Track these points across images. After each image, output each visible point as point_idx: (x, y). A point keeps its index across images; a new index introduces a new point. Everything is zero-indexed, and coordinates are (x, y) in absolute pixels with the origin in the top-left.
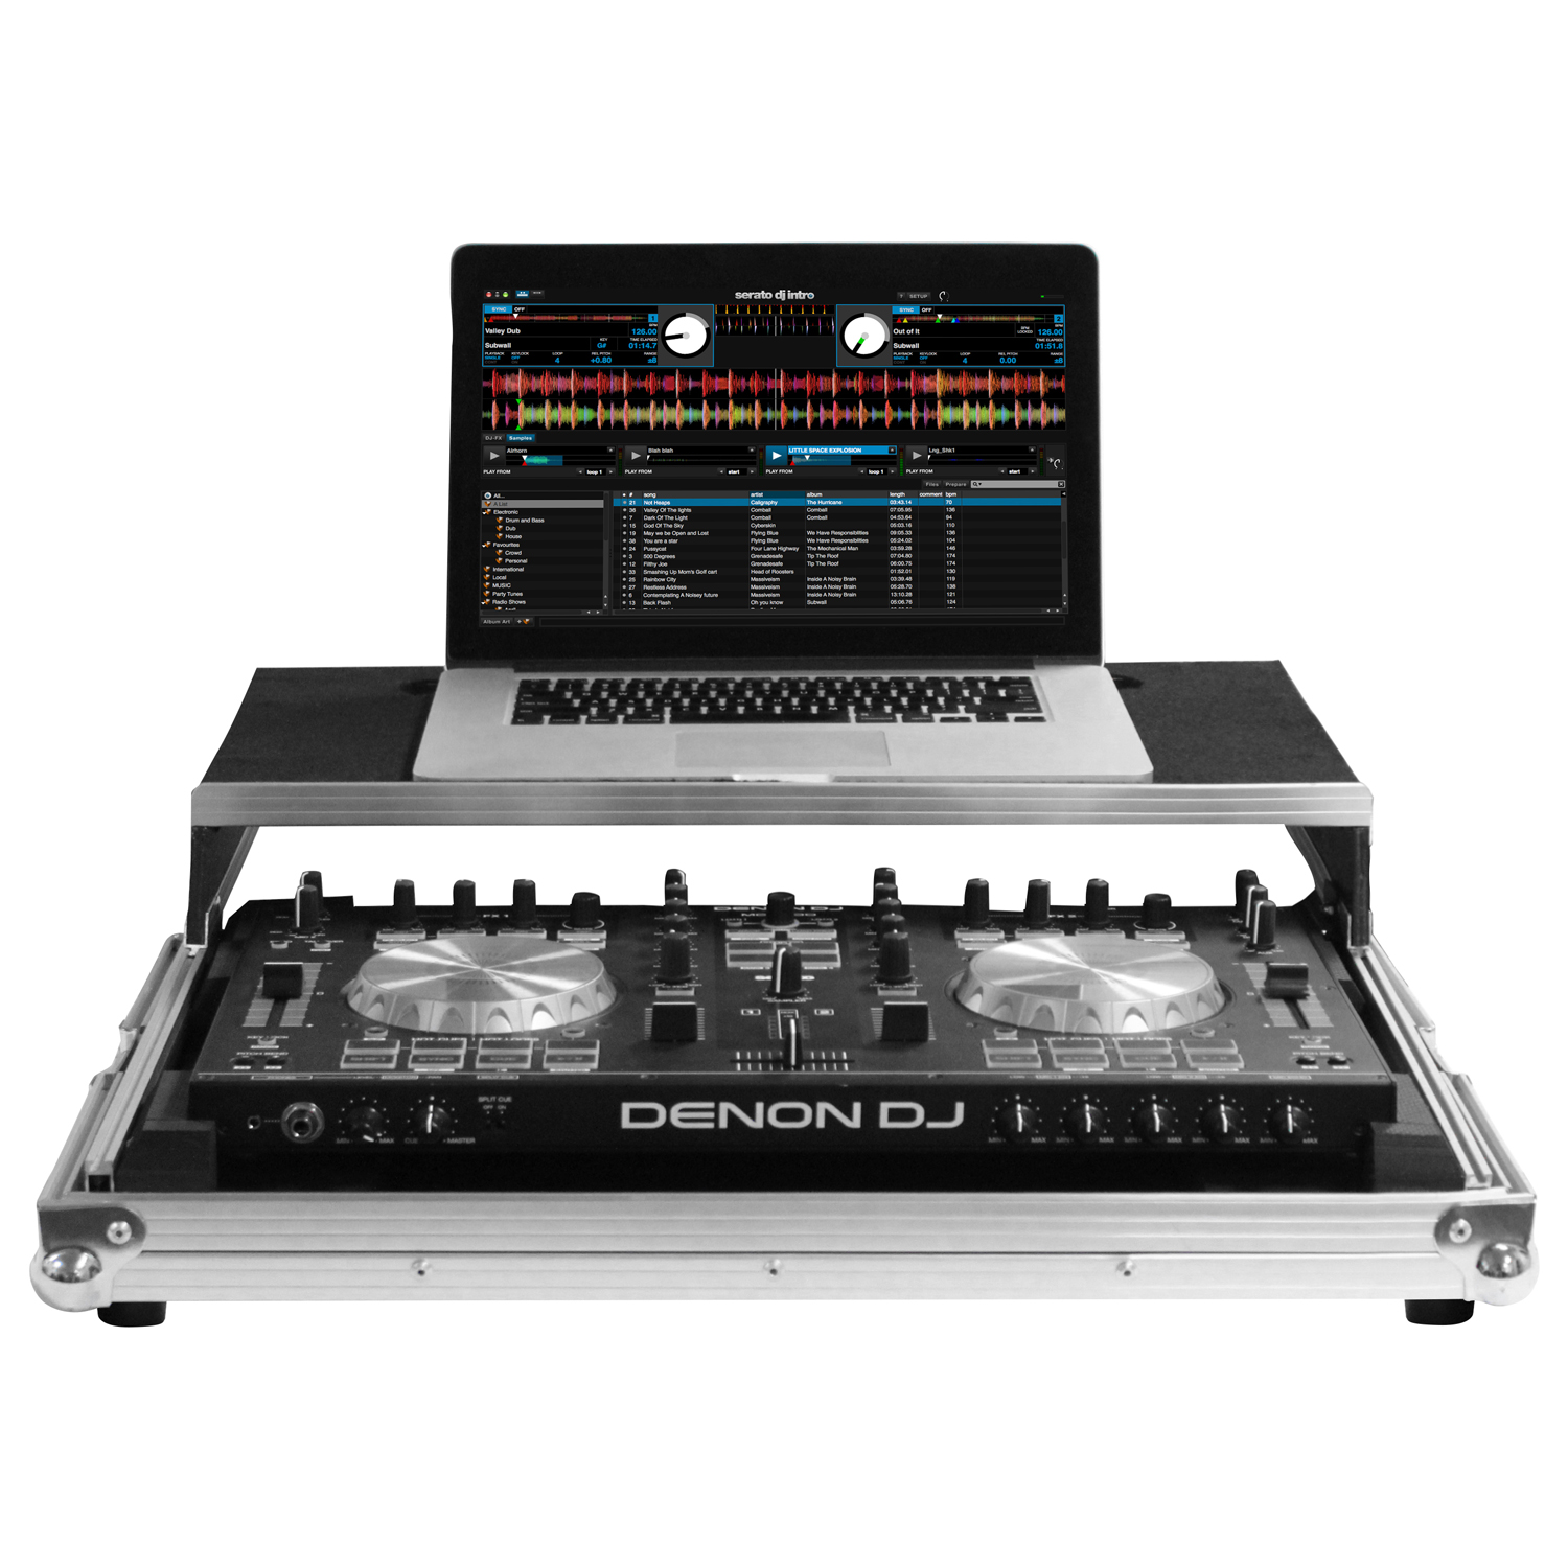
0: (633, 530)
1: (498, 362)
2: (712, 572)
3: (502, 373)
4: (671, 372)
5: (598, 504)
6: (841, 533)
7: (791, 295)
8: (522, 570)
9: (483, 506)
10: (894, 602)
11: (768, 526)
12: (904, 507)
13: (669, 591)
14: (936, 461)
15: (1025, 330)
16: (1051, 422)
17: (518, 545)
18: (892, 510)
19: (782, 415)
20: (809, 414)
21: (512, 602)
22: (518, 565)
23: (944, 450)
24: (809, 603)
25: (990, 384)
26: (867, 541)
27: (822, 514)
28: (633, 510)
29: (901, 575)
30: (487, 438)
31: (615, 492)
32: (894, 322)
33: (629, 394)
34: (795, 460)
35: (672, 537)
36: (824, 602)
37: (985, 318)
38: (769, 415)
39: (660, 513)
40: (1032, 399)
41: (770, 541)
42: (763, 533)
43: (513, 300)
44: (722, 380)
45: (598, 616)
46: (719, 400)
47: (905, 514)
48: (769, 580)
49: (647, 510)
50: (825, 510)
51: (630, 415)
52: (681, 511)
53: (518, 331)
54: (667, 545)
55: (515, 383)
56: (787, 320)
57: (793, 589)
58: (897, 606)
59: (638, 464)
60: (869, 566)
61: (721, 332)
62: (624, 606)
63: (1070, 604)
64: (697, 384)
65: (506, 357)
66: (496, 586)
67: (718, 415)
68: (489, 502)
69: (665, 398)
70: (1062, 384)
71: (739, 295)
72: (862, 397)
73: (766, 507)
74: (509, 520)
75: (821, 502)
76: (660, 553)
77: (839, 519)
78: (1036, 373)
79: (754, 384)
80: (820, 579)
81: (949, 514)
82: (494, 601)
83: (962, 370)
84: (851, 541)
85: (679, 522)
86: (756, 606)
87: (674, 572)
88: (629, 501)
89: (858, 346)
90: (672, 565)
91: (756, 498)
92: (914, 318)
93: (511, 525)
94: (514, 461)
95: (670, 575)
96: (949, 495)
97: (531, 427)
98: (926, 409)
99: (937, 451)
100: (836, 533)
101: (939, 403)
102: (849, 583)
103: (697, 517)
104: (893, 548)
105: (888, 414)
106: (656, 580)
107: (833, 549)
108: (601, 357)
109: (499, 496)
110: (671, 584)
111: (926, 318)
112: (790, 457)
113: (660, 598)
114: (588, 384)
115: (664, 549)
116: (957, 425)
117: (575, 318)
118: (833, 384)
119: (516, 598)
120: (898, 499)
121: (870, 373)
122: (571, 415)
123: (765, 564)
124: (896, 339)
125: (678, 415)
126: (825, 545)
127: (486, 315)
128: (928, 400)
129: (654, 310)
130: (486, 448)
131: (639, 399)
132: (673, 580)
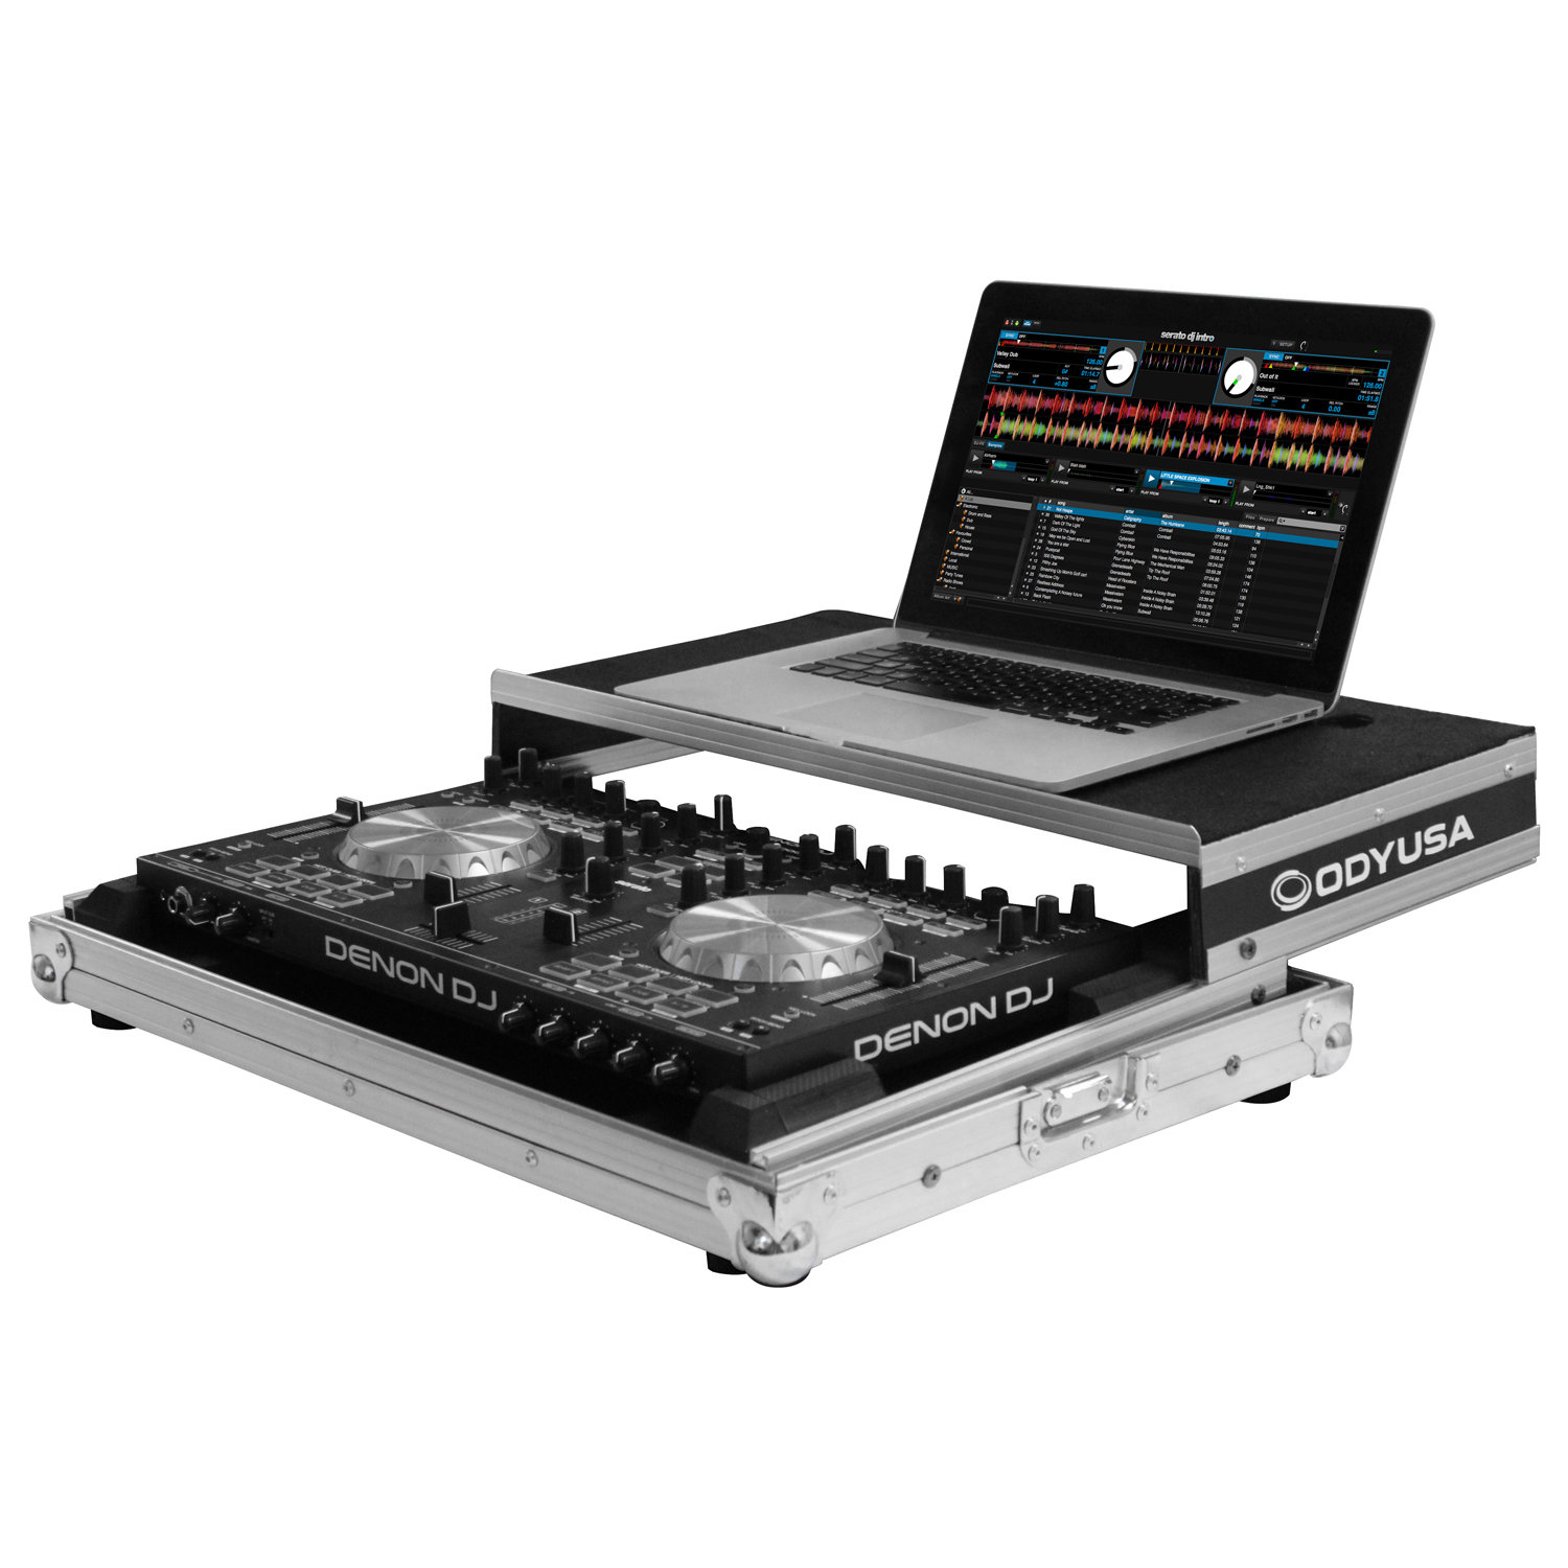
0: (1043, 531)
1: (999, 380)
2: (1084, 575)
3: (999, 389)
4: (1101, 398)
5: (1027, 506)
6: (1176, 553)
7: (1198, 337)
8: (967, 556)
9: (959, 500)
10: (1196, 620)
11: (1130, 540)
12: (1225, 535)
13: (1052, 587)
14: (1260, 497)
15: (1355, 382)
16: (1351, 469)
17: (970, 535)
18: (1216, 537)
19: (1165, 443)
20: (1182, 445)
21: (955, 582)
22: (964, 550)
23: (1267, 487)
24: (1139, 611)
25: (1315, 430)
26: (1192, 562)
27: (1168, 534)
28: (1048, 515)
29: (1207, 596)
30: (975, 443)
31: (1041, 498)
32: (1262, 367)
33: (1071, 415)
34: (1163, 484)
35: (1066, 541)
36: (1149, 613)
37: (1328, 369)
38: (1157, 442)
39: (1064, 520)
40: (1342, 447)
41: (1128, 553)
42: (1125, 545)
43: (1021, 328)
44: (1133, 408)
45: (1003, 602)
46: (1126, 426)
47: (1224, 541)
48: (1119, 587)
49: (1057, 516)
50: (1171, 531)
51: (1068, 433)
52: (1078, 519)
53: (1016, 355)
54: (1062, 548)
55: (1003, 399)
56: (1190, 359)
57: (1132, 597)
58: (1197, 623)
59: (1062, 475)
60: (1185, 584)
61: (1144, 366)
62: (1021, 596)
63: (1319, 641)
64: (1116, 410)
65: (1003, 378)
66: (949, 567)
67: (1123, 439)
68: (964, 497)
69: (1093, 421)
70: (1368, 435)
71: (1164, 335)
72: (1223, 433)
73: (1133, 523)
74: (971, 513)
75: (1171, 524)
76: (1055, 554)
77: (1180, 539)
78: (1351, 423)
79: (1153, 414)
80: (1151, 592)
81: (1255, 545)
82: (945, 580)
83: (1299, 414)
84: (1182, 561)
85: (1073, 529)
86: (1104, 609)
87: (1060, 572)
88: (1047, 506)
89: (1233, 386)
90: (1061, 565)
91: (1129, 514)
92: (1277, 364)
93: (971, 517)
94: (986, 463)
95: (1057, 574)
96: (1259, 528)
97: (1006, 436)
98: (1264, 448)
99: (1261, 487)
100: (1173, 552)
101: (1275, 443)
102: (1170, 598)
103: (1089, 526)
104: (1208, 571)
105: (1236, 450)
106: (1047, 576)
107: (1168, 566)
108: (1062, 381)
109: (969, 492)
110: (1055, 581)
111: (1286, 365)
112: (1160, 481)
113: (1045, 593)
114: (1048, 403)
115: (1058, 551)
116: (1282, 465)
117: (1054, 346)
118: (1205, 419)
119: (958, 579)
120: (1223, 528)
121: (1235, 412)
122: (1031, 429)
123: (1119, 573)
124: (1260, 382)
125: (1096, 436)
126: (1163, 562)
127: (1002, 340)
128: (1267, 440)
129: (1105, 343)
130: (973, 451)
131: (1076, 420)
132: (1057, 578)
